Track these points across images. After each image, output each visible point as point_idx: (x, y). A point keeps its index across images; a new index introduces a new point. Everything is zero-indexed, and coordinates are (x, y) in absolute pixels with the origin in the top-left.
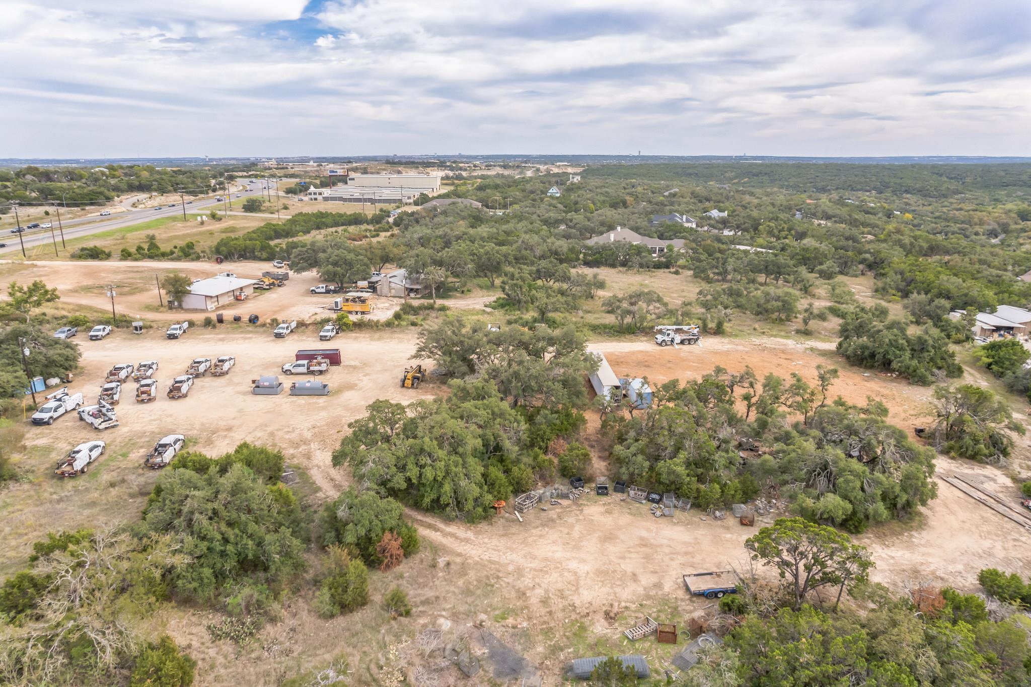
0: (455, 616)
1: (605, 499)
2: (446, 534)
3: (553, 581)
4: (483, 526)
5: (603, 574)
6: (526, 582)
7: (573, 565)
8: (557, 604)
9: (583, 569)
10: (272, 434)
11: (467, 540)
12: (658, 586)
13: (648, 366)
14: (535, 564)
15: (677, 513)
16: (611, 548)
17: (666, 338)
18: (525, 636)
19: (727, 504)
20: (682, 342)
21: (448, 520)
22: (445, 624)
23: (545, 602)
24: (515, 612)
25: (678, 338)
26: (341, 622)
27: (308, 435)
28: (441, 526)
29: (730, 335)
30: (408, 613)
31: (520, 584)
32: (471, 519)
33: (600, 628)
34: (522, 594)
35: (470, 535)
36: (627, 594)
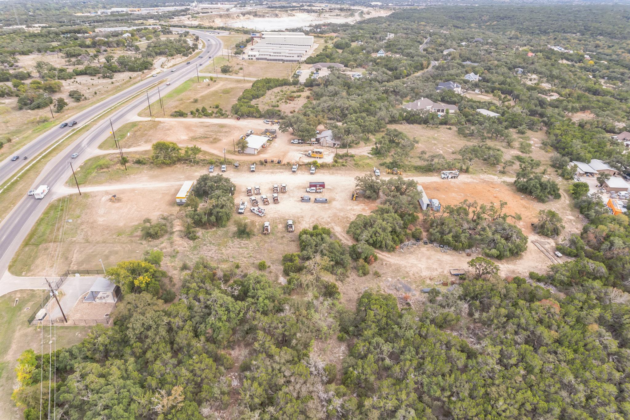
0: (392, 277)
1: (426, 246)
2: (383, 255)
3: (414, 270)
4: (393, 253)
5: (428, 268)
6: (408, 270)
7: (420, 265)
8: (417, 276)
9: (423, 267)
10: (317, 219)
11: (389, 257)
12: (443, 272)
13: (438, 190)
14: (409, 265)
15: (448, 251)
16: (429, 261)
17: (445, 176)
18: (410, 282)
19: (463, 249)
20: (452, 178)
21: (383, 251)
22: (390, 279)
23: (414, 275)
24: (407, 277)
25: (450, 176)
26: (364, 278)
27: (329, 220)
28: (381, 253)
29: (472, 173)
30: (380, 276)
31: (406, 270)
32: (389, 251)
33: (428, 282)
34: (407, 273)
35: (390, 256)
36: (435, 274)
